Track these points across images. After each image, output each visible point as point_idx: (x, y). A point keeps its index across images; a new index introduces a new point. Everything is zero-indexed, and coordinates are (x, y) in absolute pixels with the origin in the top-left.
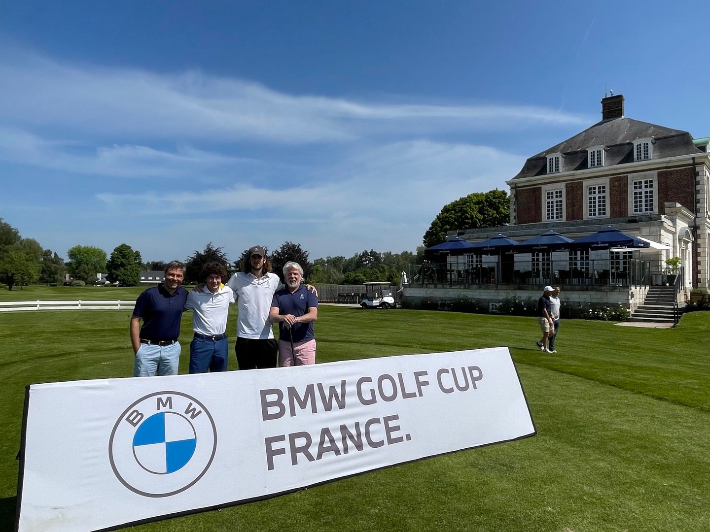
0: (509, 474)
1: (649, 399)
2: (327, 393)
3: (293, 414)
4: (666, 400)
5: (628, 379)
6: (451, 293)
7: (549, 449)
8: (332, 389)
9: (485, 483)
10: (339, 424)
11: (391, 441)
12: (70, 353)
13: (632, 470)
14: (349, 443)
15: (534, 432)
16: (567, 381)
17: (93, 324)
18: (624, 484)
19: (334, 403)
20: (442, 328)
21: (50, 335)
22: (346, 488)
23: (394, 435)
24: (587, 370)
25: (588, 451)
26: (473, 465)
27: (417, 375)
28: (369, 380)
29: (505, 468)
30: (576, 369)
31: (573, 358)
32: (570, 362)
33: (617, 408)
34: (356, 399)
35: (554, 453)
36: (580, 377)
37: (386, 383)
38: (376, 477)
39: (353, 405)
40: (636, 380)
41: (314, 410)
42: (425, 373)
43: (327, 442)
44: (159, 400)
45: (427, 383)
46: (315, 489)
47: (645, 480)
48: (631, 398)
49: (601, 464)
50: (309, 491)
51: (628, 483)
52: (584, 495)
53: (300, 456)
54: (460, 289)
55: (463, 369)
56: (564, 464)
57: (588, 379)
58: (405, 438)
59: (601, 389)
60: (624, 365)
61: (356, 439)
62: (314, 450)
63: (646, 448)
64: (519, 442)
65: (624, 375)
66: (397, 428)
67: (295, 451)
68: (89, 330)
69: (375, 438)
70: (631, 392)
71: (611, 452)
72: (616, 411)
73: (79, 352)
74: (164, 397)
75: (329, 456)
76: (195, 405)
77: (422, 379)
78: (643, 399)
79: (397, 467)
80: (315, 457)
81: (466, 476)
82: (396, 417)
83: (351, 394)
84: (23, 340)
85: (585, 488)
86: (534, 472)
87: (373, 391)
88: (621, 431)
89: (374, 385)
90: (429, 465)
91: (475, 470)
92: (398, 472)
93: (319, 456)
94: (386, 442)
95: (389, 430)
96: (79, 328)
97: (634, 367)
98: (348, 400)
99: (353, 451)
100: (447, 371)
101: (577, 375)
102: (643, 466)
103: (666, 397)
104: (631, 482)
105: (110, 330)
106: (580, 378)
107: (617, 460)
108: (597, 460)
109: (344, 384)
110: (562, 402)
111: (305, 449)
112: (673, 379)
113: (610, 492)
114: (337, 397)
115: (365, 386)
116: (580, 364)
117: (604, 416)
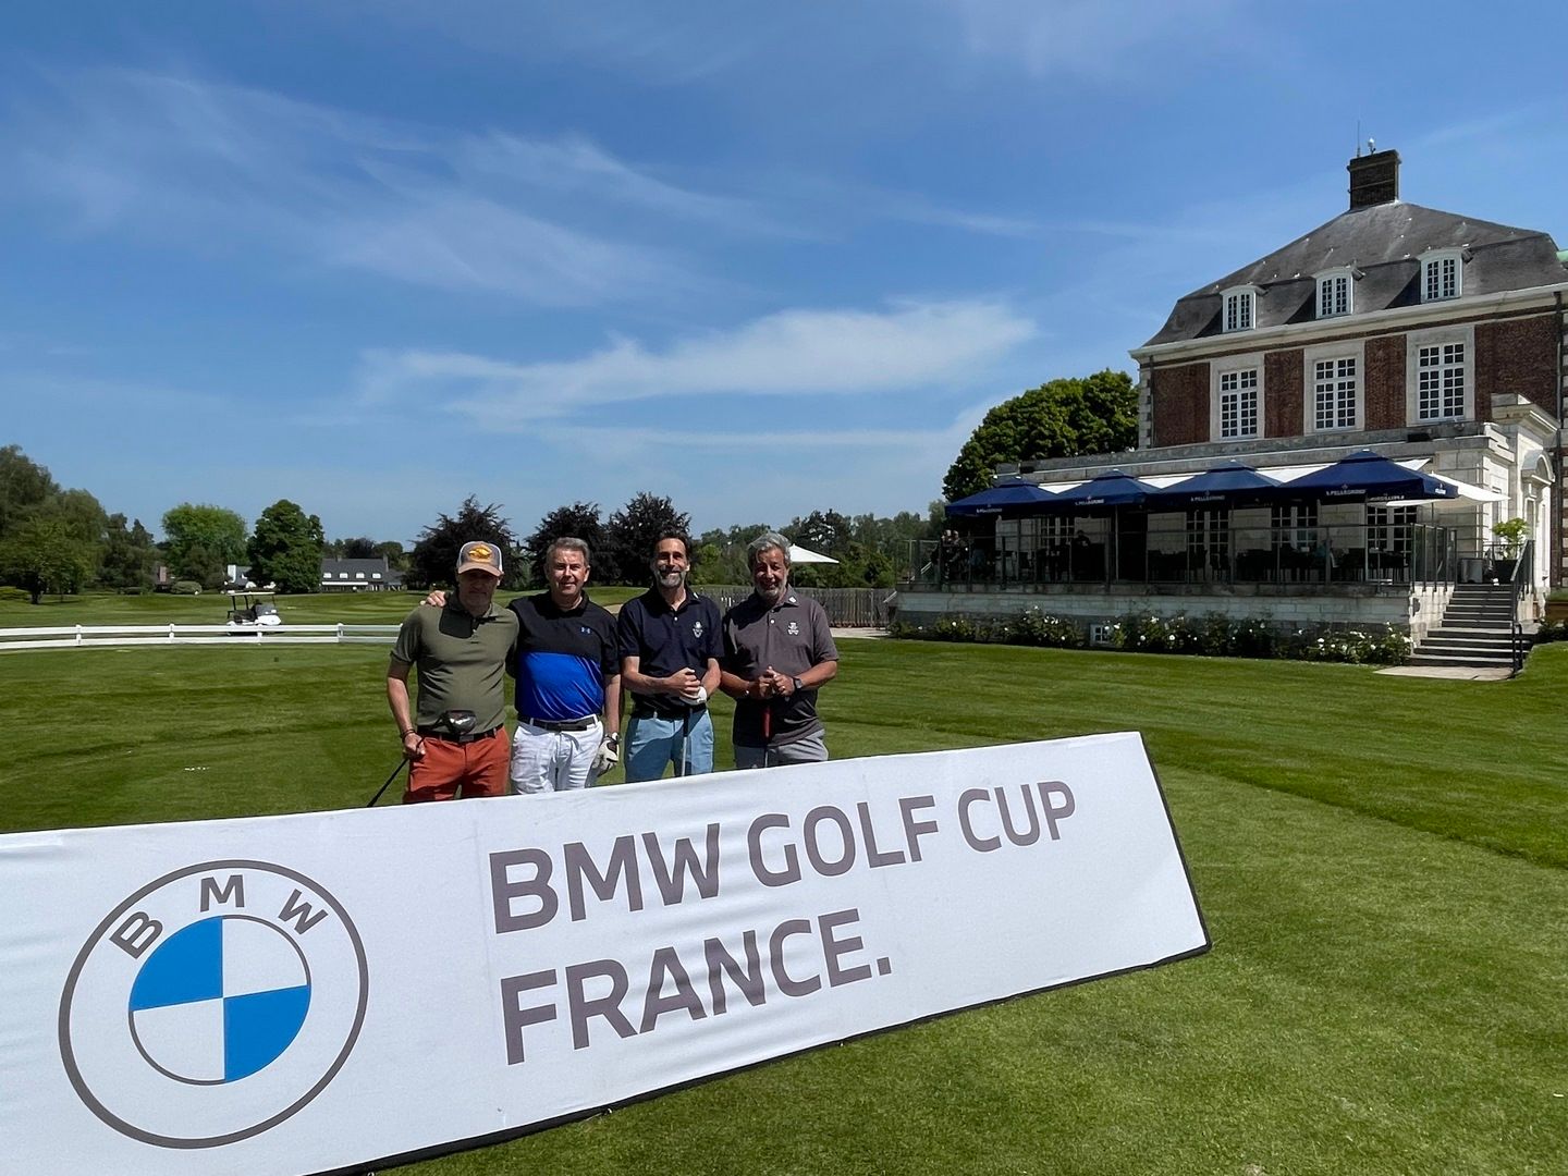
0: (1145, 1064)
1: (1480, 855)
2: (669, 856)
3: (578, 912)
4: (1523, 856)
5: (1421, 804)
6: (1004, 603)
7: (1243, 990)
8: (683, 846)
9: (1082, 1092)
10: (700, 937)
11: (838, 977)
12: (118, 746)
13: (1463, 1051)
14: (729, 985)
15: (1204, 943)
16: (1277, 808)
17: (189, 678)
18: (1448, 1092)
19: (689, 882)
20: (984, 682)
21: (91, 703)
22: (716, 1108)
23: (846, 961)
24: (1322, 779)
25: (1342, 997)
26: (1053, 1038)
27: (907, 805)
28: (781, 821)
29: (1133, 1045)
30: (1295, 779)
31: (1290, 752)
32: (1282, 762)
33: (1405, 877)
34: (747, 871)
35: (1260, 1001)
36: (1307, 797)
37: (827, 831)
38: (798, 1073)
39: (740, 888)
40: (1441, 806)
41: (636, 903)
42: (928, 802)
43: (669, 987)
44: (208, 884)
45: (931, 827)
46: (635, 1109)
47: (1502, 1082)
48: (1434, 848)
49: (1381, 1033)
50: (616, 1116)
51: (1457, 1089)
52: (1346, 1129)
53: (598, 1024)
54: (1025, 593)
55: (1026, 789)
56: (1286, 1034)
57: (1327, 803)
58: (875, 970)
59: (1360, 830)
60: (1409, 769)
61: (747, 975)
62: (633, 1008)
63: (1490, 987)
64: (1166, 970)
65: (1412, 794)
66: (855, 944)
67: (581, 1010)
68: (181, 692)
69: (796, 973)
70: (1433, 835)
71: (1402, 998)
72: (1403, 884)
73: (142, 742)
74: (222, 877)
75: (675, 1023)
76: (308, 896)
77: (919, 816)
78: (1465, 853)
79: (853, 1045)
80: (637, 1026)
81: (1031, 1072)
82: (851, 916)
83: (734, 859)
84: (27, 715)
85: (1346, 1104)
86: (1208, 1058)
87: (790, 851)
88: (1420, 938)
89: (795, 835)
90: (936, 1037)
91: (1055, 1052)
92: (855, 1059)
93: (648, 1023)
94: (825, 980)
95: (832, 949)
96: (157, 687)
97: (1433, 773)
98: (725, 875)
99: (739, 1007)
100: (983, 795)
101: (1299, 794)
102: (1489, 1038)
103: (1522, 850)
104: (1465, 1088)
105: (227, 691)
106: (1307, 801)
107: (1420, 1023)
108: (1367, 1021)
109: (713, 833)
110: (1266, 862)
111: (609, 1007)
112: (1532, 803)
113: (1413, 1118)
114: (695, 867)
115: (771, 839)
116: (1307, 766)
117: (1371, 898)
